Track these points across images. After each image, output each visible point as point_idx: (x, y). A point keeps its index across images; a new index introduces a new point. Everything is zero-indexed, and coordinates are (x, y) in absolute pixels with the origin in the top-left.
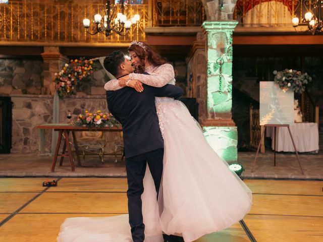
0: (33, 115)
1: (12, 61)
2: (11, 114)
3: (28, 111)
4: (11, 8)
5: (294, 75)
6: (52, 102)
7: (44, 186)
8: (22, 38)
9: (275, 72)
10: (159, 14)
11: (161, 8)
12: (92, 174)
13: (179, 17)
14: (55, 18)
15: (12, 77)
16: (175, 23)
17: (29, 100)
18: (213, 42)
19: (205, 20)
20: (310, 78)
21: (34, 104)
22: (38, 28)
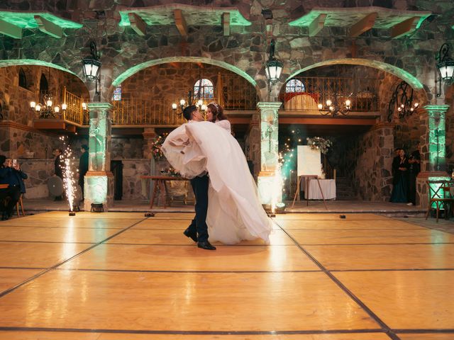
0: (136, 173)
1: (122, 139)
2: (122, 173)
3: (134, 171)
4: (123, 102)
5: (321, 141)
6: (150, 164)
7: (145, 216)
8: (129, 123)
9: (308, 139)
10: (225, 101)
11: (227, 97)
13: (240, 104)
14: (152, 109)
15: (122, 150)
16: (237, 108)
17: (134, 163)
18: (264, 117)
19: (259, 101)
20: (331, 143)
21: (137, 165)
22: (140, 116)
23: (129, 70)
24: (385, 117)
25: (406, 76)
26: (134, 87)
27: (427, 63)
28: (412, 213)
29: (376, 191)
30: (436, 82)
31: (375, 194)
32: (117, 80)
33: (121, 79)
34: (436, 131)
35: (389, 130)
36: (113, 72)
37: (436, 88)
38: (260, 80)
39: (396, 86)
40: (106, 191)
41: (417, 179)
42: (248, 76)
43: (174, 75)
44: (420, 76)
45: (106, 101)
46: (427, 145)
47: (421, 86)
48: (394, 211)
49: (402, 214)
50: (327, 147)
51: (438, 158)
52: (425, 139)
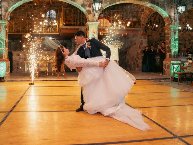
0: (20, 58)
1: (10, 40)
2: (12, 58)
3: (18, 57)
5: (118, 42)
7: (29, 84)
8: (15, 32)
10: (65, 21)
11: (66, 19)
12: (46, 80)
13: (73, 23)
16: (71, 25)
17: (18, 53)
18: (91, 29)
19: (88, 21)
20: (124, 44)
21: (20, 54)
22: (20, 28)
23: (18, 3)
24: (143, 30)
25: (160, 10)
26: (16, 13)
27: (170, 4)
28: (163, 79)
29: (138, 66)
30: (174, 14)
31: (137, 68)
32: (11, 8)
33: (14, 8)
34: (174, 38)
35: (145, 37)
36: (9, 4)
37: (174, 17)
38: (89, 10)
39: (150, 16)
40: (5, 70)
41: (164, 62)
42: (82, 8)
43: (37, 8)
44: (167, 11)
45: (5, 20)
46: (170, 45)
47: (168, 16)
48: (155, 78)
49: (158, 80)
50: (122, 46)
51: (175, 52)
52: (169, 42)
